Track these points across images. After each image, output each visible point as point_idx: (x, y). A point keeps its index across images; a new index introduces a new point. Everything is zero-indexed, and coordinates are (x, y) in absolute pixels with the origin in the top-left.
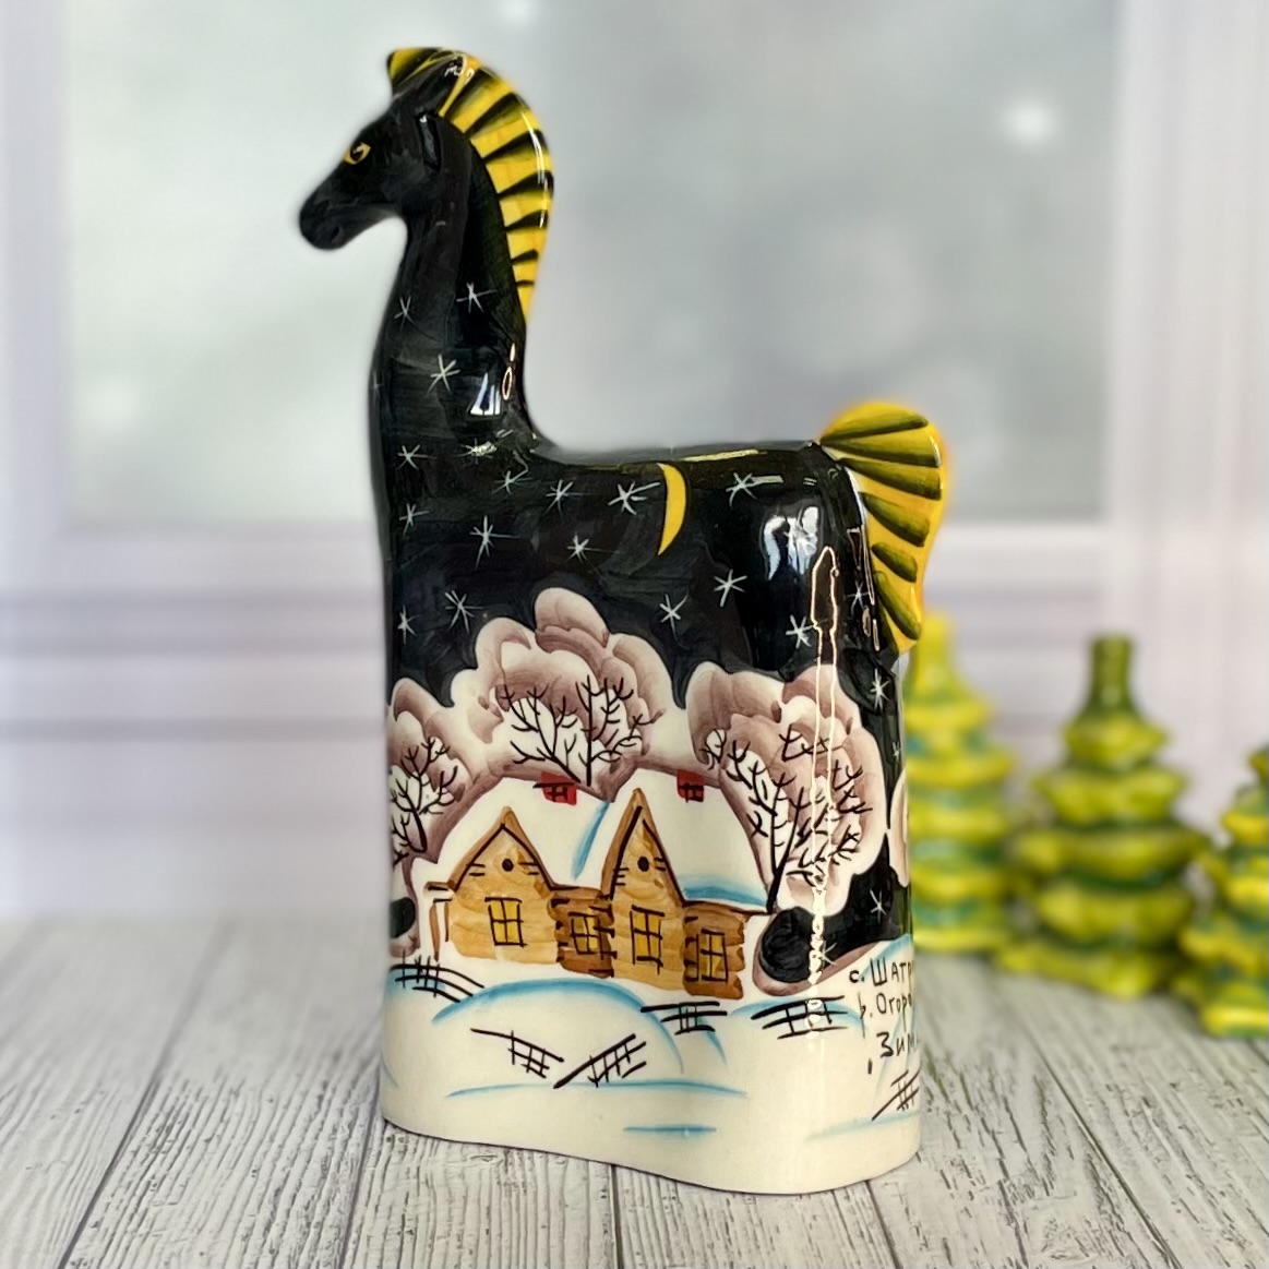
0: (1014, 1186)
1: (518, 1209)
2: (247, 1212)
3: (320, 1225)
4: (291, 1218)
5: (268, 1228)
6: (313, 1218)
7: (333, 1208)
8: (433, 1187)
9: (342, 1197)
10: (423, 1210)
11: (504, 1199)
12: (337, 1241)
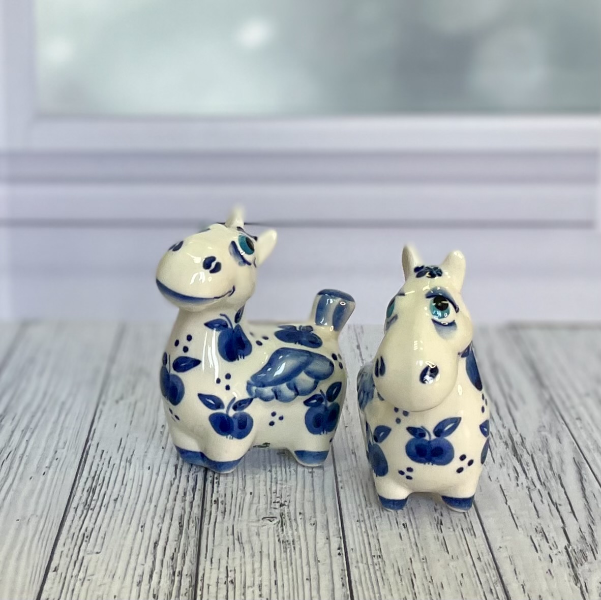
0: (574, 550)
1: (292, 564)
2: (139, 561)
3: (180, 573)
4: (164, 568)
5: (151, 576)
6: (176, 568)
7: (187, 559)
8: (242, 544)
9: (191, 550)
10: (237, 562)
11: (283, 555)
12: (191, 589)
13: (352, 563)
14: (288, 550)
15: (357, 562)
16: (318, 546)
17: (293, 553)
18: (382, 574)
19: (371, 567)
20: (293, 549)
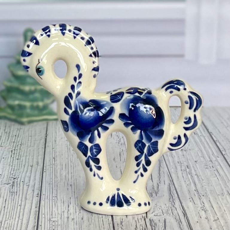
13: (42, 199)
14: (13, 195)
15: (45, 199)
16: (28, 193)
17: (15, 196)
18: (55, 203)
19: (51, 201)
20: (16, 195)
